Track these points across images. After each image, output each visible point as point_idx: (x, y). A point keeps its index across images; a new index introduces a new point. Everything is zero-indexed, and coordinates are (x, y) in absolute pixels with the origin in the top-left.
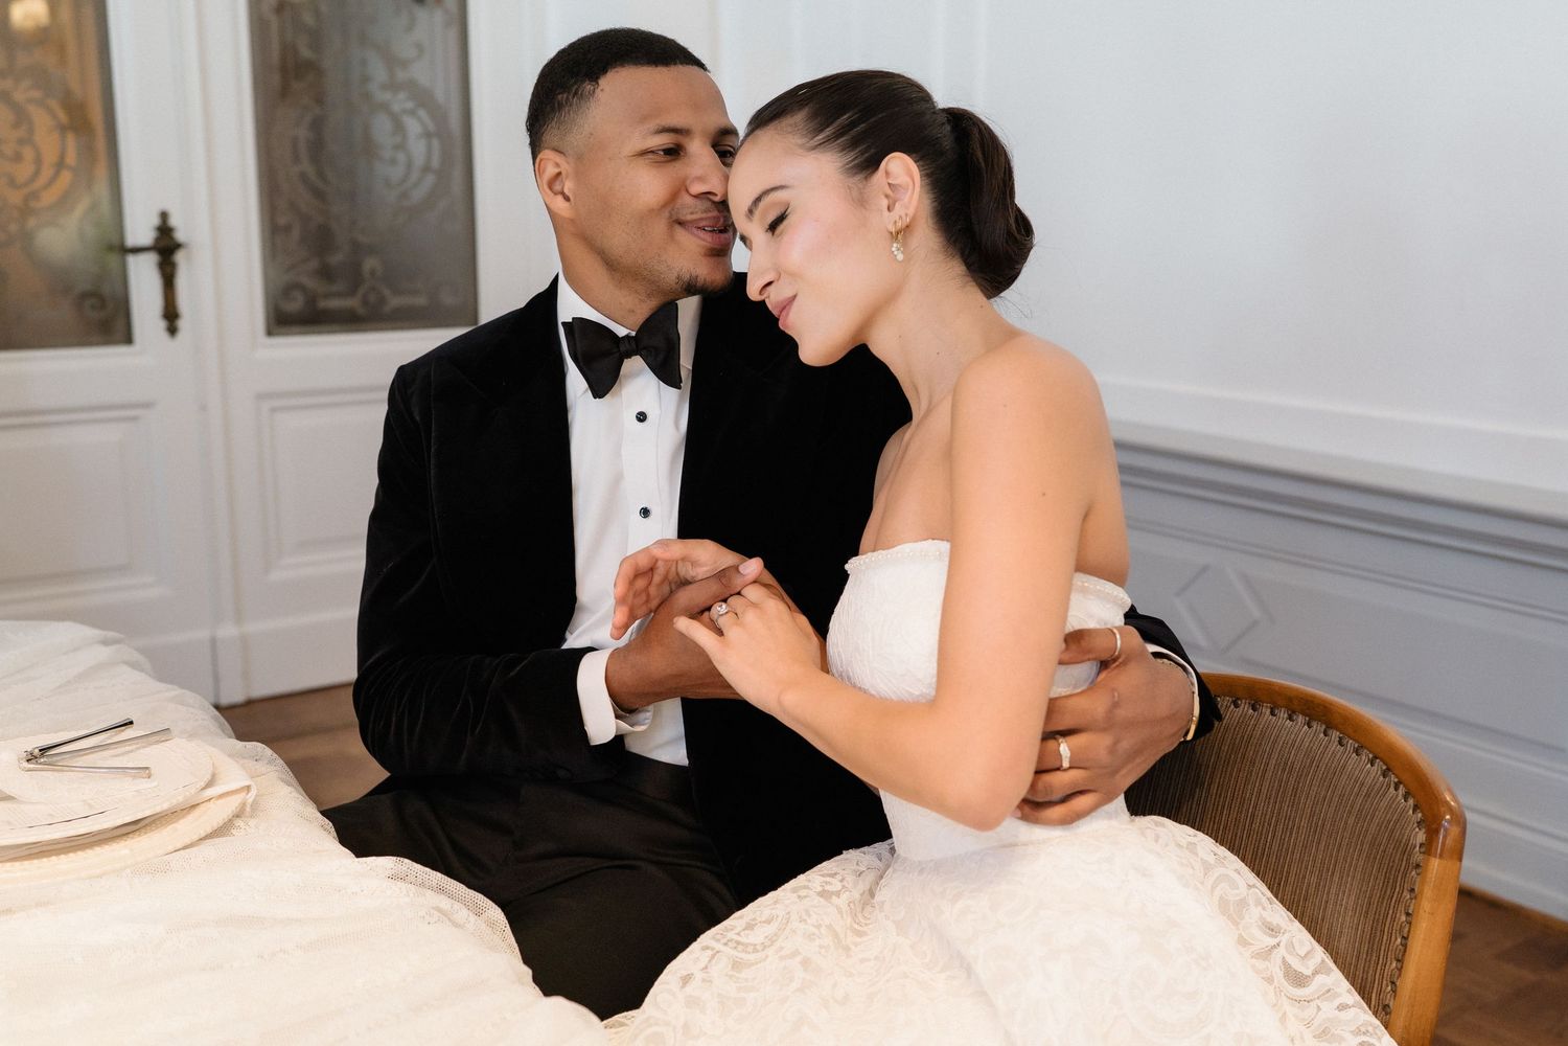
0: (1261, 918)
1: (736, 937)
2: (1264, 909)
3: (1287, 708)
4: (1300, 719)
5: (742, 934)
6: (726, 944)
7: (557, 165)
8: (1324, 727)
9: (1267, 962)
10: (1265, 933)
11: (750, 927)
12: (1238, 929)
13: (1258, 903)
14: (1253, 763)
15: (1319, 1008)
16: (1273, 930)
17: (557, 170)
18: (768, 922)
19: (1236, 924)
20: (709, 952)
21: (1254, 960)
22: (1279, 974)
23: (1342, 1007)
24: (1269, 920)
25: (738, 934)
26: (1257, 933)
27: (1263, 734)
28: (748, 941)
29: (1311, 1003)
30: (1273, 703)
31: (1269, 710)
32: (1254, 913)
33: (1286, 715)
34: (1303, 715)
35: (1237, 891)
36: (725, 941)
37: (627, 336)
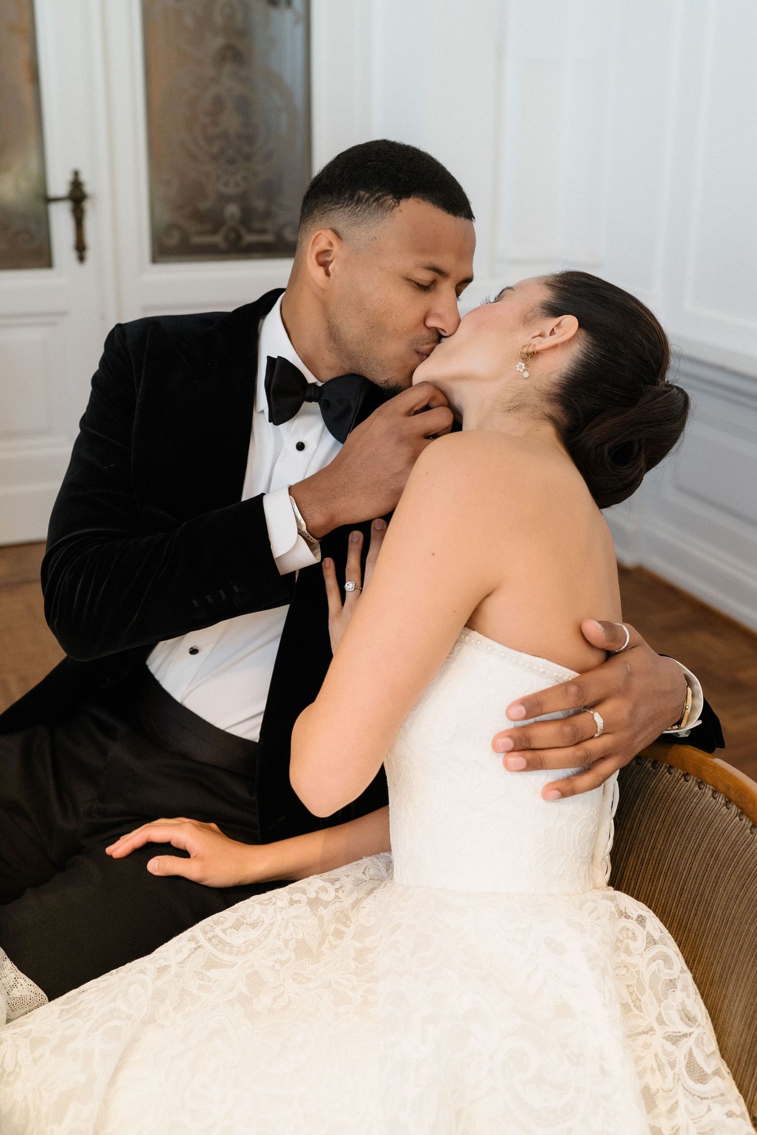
0: (683, 1003)
1: (221, 934)
2: (688, 996)
3: (726, 796)
4: (734, 809)
5: (228, 931)
6: (210, 940)
7: (331, 244)
8: (751, 824)
9: (674, 1047)
10: (682, 1019)
11: (237, 926)
12: (660, 1006)
13: (685, 988)
14: (689, 840)
15: (709, 1109)
16: (689, 1019)
17: (328, 248)
18: (253, 925)
19: (660, 1002)
20: (193, 945)
21: (665, 1041)
22: (682, 1063)
23: (730, 1115)
24: (689, 1008)
25: (224, 931)
26: (675, 1017)
27: (702, 813)
28: (229, 941)
29: (704, 1101)
30: (715, 787)
31: (711, 792)
32: (680, 995)
33: (723, 802)
34: (737, 806)
35: (670, 972)
36: (210, 935)
37: (314, 385)
